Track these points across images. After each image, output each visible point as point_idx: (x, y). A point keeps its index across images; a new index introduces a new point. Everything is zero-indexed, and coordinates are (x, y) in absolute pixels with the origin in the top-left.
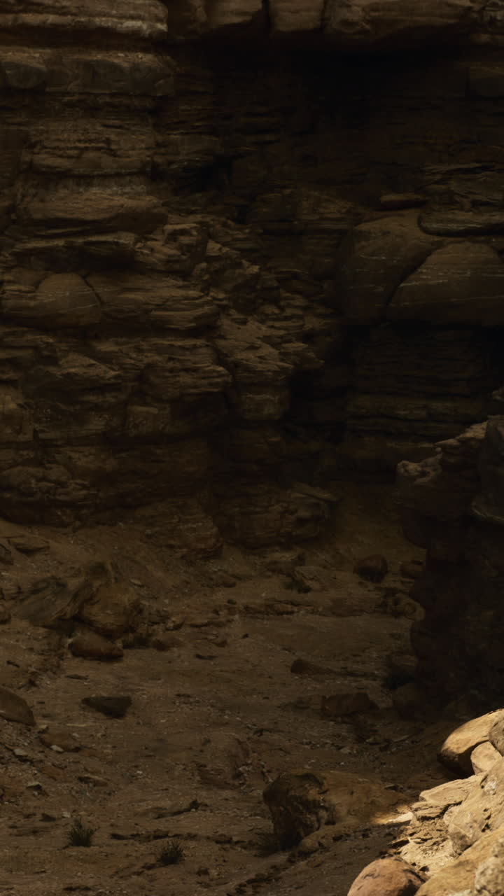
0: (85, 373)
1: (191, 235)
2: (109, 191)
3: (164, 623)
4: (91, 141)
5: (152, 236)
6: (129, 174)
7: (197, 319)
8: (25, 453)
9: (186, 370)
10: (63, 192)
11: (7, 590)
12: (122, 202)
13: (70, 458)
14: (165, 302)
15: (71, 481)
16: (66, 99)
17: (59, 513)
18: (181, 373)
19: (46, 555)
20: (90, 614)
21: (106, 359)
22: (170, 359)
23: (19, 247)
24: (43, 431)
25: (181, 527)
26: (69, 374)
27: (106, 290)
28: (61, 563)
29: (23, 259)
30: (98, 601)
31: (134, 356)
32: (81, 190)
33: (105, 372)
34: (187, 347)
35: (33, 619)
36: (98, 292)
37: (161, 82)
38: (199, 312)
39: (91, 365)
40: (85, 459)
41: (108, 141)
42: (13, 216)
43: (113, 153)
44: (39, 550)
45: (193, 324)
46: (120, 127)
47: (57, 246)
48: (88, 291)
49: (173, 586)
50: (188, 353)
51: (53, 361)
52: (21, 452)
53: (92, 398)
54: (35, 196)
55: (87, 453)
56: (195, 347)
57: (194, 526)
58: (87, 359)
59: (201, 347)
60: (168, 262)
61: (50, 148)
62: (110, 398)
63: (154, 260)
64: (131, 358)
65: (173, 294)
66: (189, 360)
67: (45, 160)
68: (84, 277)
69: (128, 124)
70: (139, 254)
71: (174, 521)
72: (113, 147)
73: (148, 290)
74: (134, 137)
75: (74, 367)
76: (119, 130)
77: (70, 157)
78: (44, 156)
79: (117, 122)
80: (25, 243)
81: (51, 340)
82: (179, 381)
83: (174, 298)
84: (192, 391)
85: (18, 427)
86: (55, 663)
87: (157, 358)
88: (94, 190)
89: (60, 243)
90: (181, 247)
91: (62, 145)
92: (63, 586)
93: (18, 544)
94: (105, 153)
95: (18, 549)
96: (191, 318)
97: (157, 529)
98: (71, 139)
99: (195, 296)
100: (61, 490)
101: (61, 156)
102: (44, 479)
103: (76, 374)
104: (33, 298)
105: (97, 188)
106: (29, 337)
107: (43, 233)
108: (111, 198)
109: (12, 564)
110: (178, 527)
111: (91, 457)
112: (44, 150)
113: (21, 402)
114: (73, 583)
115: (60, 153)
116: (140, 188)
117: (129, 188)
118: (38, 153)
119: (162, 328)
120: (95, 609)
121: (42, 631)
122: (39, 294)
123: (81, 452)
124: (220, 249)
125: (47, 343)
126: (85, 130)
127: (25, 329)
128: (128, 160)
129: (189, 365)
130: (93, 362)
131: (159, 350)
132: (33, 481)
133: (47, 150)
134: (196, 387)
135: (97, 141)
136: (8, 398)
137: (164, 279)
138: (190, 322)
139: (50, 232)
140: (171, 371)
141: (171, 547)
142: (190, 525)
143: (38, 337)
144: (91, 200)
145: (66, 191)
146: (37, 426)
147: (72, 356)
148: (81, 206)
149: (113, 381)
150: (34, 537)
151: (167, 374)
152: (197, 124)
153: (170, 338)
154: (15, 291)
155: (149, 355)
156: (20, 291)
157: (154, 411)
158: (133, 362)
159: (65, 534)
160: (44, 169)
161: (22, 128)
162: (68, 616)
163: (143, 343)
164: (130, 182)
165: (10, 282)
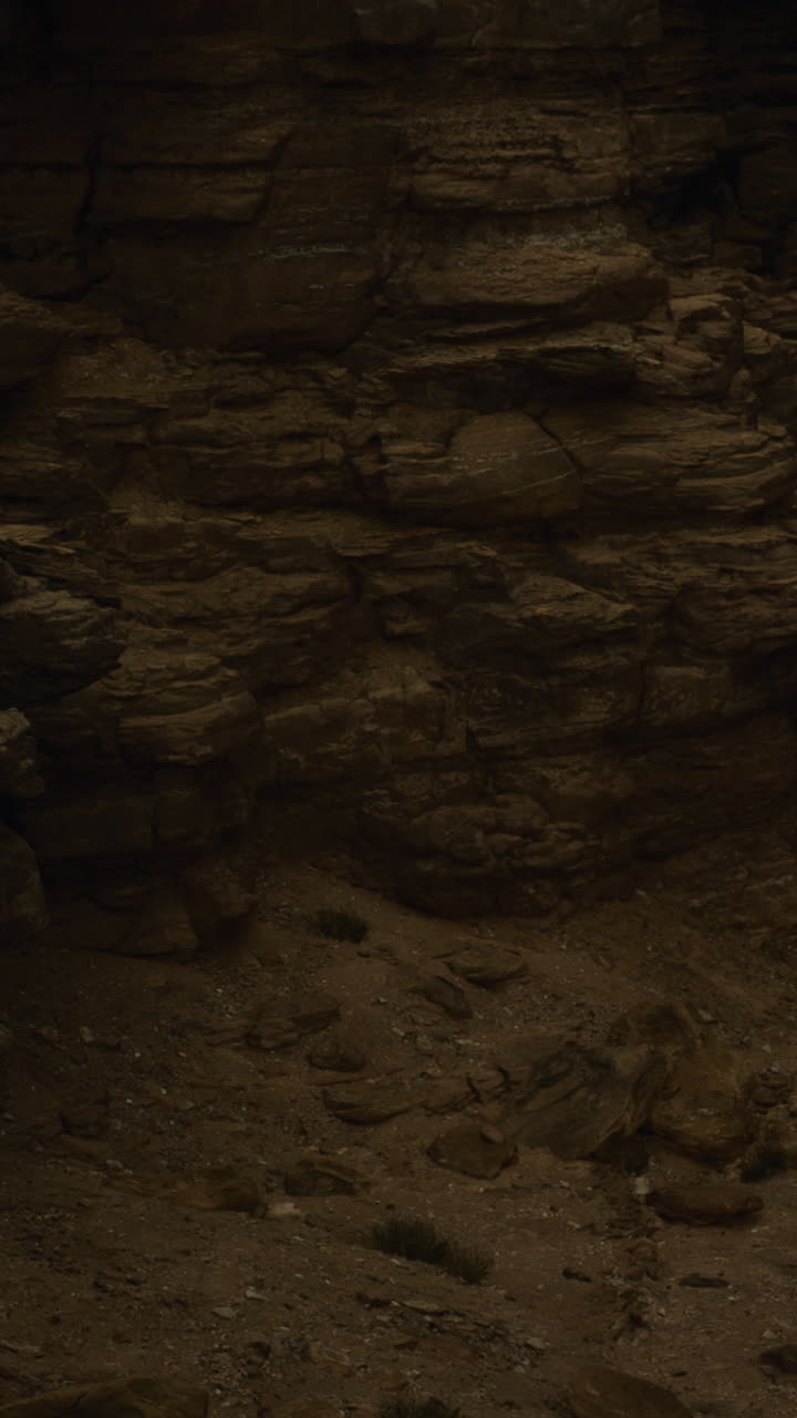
0: (566, 614)
1: (723, 319)
2: (563, 242)
3: (785, 1102)
4: (523, 144)
5: (646, 324)
6: (598, 205)
7: (765, 488)
8: (452, 776)
9: (758, 592)
10: (477, 249)
11: (481, 1081)
12: (591, 263)
13: (545, 780)
14: (701, 460)
15: (550, 826)
16: (470, 60)
17: (531, 891)
18: (746, 599)
19: (525, 984)
20: (669, 1118)
21: (598, 579)
22: (723, 571)
23: (401, 364)
24: (487, 733)
25: (755, 887)
26: (537, 618)
27: (585, 442)
28: (556, 997)
29: (410, 387)
30: (679, 1090)
31: (653, 570)
32: (510, 241)
33: (603, 607)
34: (756, 546)
35: (559, 1144)
36: (571, 447)
37: (638, 18)
38: (768, 474)
39: (575, 596)
40: (572, 780)
41: (556, 144)
42: (379, 300)
43: (567, 167)
44: (512, 976)
45: (760, 501)
46: (572, 113)
47: (484, 360)
48: (553, 447)
49: (766, 1012)
50: (757, 558)
51: (499, 592)
52: (444, 777)
53: (583, 661)
54: (421, 255)
55: (576, 768)
56: (770, 545)
57: (780, 882)
58: (562, 583)
59: (778, 544)
60: (696, 377)
61: (447, 161)
62: (617, 658)
63: (669, 376)
64: (647, 575)
65: (715, 443)
66: (760, 573)
67: (440, 185)
68: (537, 419)
69: (586, 106)
70: (640, 366)
71: (740, 876)
72: (568, 154)
73: (664, 439)
74: (598, 130)
75: (544, 602)
76: (571, 118)
77: (486, 178)
78: (435, 178)
79: (567, 103)
80: (411, 354)
81: (491, 553)
82: (746, 615)
83: (719, 451)
84: (774, 631)
85: (435, 729)
86: (649, 1254)
87: (697, 571)
88: (536, 240)
89: (489, 353)
90: (708, 346)
91: (471, 154)
92: (607, 1066)
93: (472, 970)
94: (552, 166)
95: (470, 980)
96: (754, 488)
97: (712, 895)
98: (486, 142)
99: (753, 443)
100: (535, 846)
101: (469, 177)
102: (499, 827)
103: (550, 619)
104: (445, 468)
105: (541, 236)
106: (444, 546)
107: (446, 333)
108: (571, 255)
109: (471, 1017)
110: (749, 888)
111: (586, 773)
112: (434, 167)
113: (437, 678)
114: (627, 1060)
115: (469, 169)
116: (618, 231)
117: (598, 232)
118: (423, 173)
119: (700, 511)
120: (677, 1107)
121: (583, 1169)
122: (456, 459)
123: (565, 767)
124: (767, 340)
125: (482, 558)
126: (509, 121)
127: (434, 531)
128: (595, 177)
129: (763, 581)
130: (577, 589)
131: (699, 555)
132: (479, 835)
133: (440, 166)
134: (780, 624)
135: (534, 143)
136: (409, 670)
137: (690, 411)
138: (754, 495)
139: (459, 331)
140: (729, 595)
141: (739, 927)
142: (770, 881)
143: (462, 545)
144: (535, 262)
145: (485, 247)
146: (473, 724)
147: (532, 580)
148: (520, 277)
149: (621, 624)
150: (488, 946)
151: (723, 602)
152: (682, 92)
153: (714, 530)
154: (408, 456)
155: (680, 565)
156: (415, 455)
157: (696, 673)
158: (653, 583)
159: (544, 931)
160: (438, 205)
161: (388, 122)
162: (629, 1131)
163: (666, 543)
164: (600, 219)
165: (393, 437)
